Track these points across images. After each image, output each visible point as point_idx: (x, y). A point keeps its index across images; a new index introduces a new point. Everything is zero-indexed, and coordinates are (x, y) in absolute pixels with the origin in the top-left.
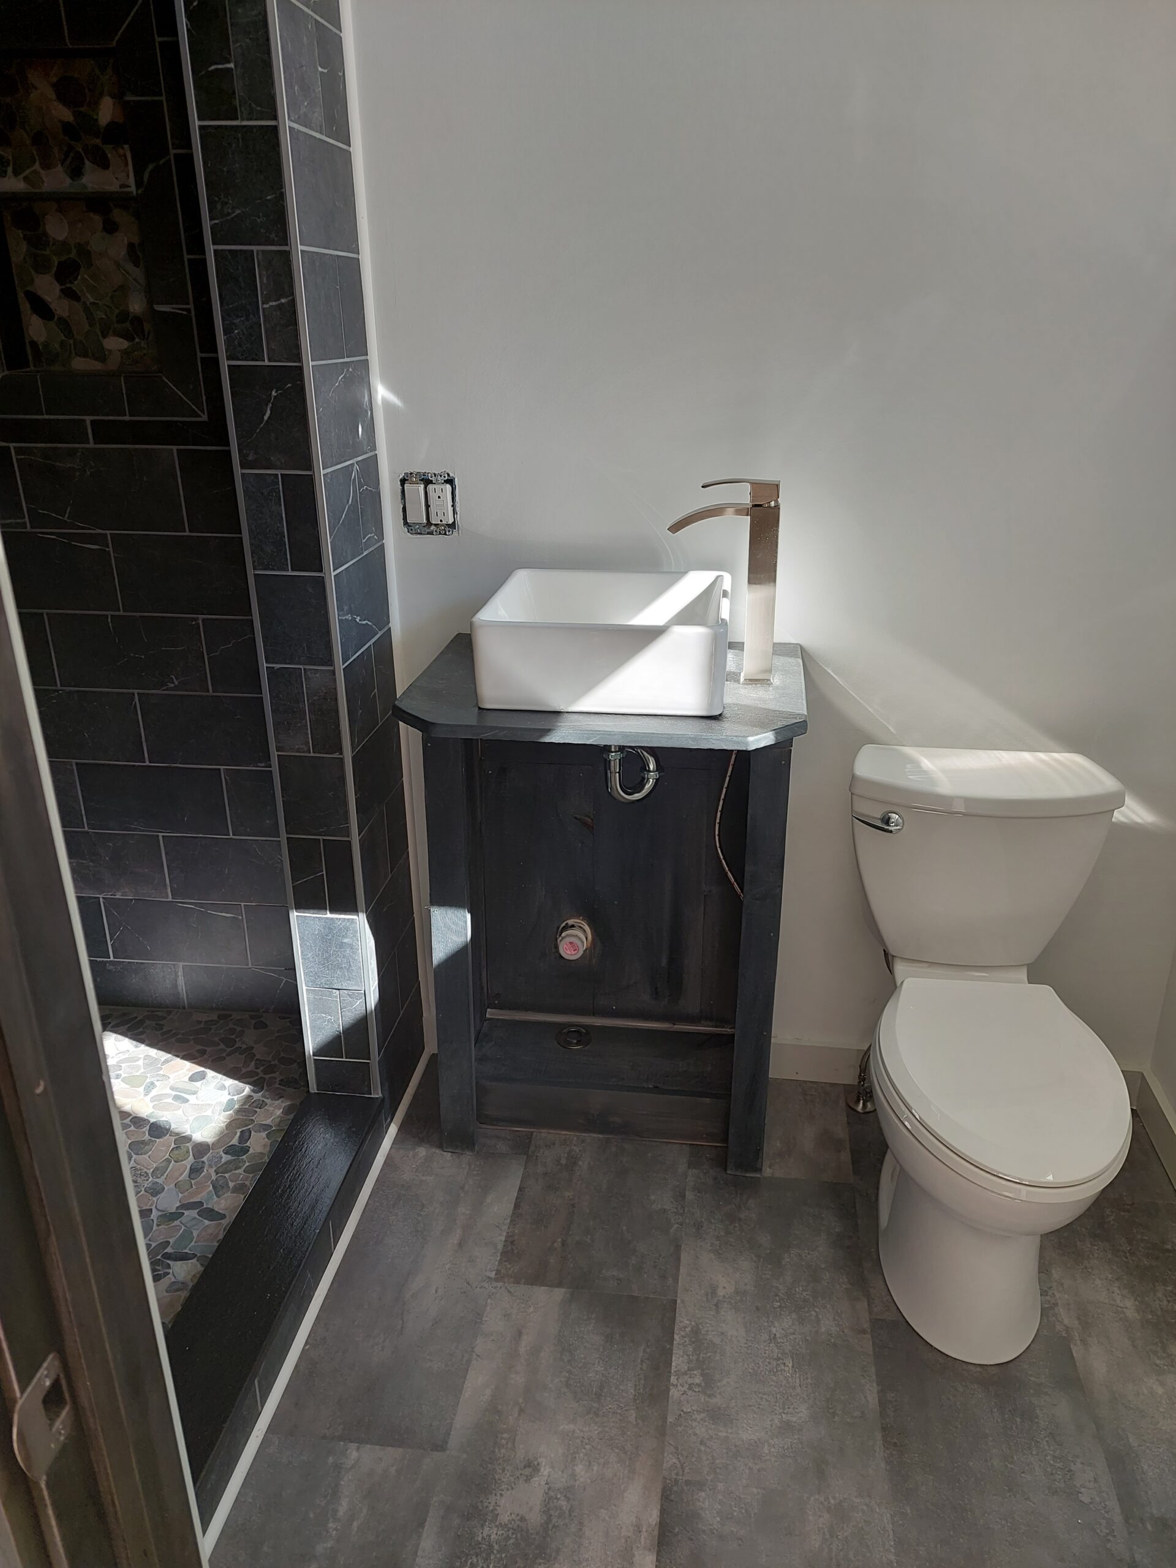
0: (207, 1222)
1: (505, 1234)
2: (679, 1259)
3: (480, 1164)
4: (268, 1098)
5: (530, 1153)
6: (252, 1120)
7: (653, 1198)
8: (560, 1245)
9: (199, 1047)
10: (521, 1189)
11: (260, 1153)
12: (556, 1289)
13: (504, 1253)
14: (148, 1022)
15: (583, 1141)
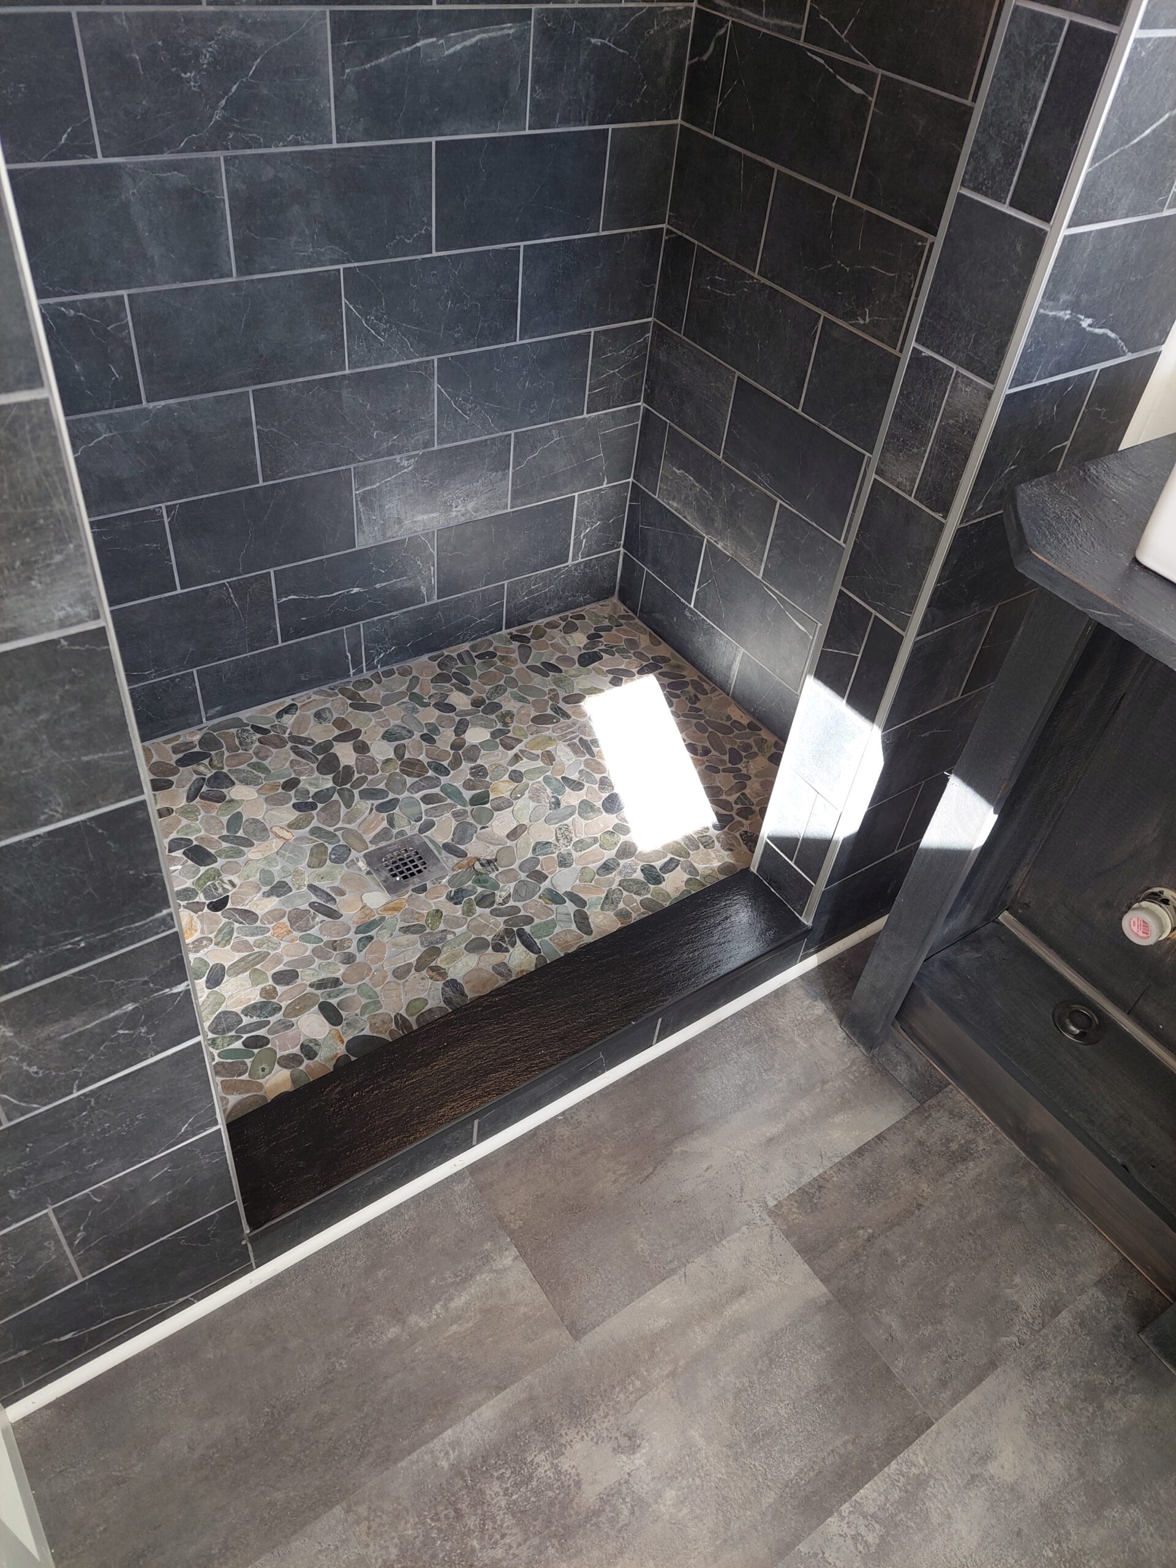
0: (574, 927)
1: (821, 1171)
2: (980, 1380)
3: (864, 1072)
4: (719, 842)
5: (926, 1105)
6: (689, 854)
7: (1017, 1280)
8: (866, 1237)
9: (707, 744)
10: (880, 1138)
11: (668, 894)
12: (818, 1282)
13: (802, 1191)
14: (690, 688)
15: (997, 1142)
